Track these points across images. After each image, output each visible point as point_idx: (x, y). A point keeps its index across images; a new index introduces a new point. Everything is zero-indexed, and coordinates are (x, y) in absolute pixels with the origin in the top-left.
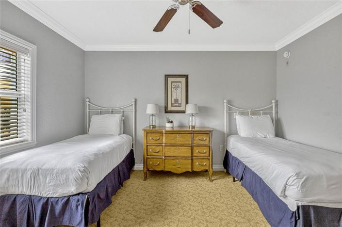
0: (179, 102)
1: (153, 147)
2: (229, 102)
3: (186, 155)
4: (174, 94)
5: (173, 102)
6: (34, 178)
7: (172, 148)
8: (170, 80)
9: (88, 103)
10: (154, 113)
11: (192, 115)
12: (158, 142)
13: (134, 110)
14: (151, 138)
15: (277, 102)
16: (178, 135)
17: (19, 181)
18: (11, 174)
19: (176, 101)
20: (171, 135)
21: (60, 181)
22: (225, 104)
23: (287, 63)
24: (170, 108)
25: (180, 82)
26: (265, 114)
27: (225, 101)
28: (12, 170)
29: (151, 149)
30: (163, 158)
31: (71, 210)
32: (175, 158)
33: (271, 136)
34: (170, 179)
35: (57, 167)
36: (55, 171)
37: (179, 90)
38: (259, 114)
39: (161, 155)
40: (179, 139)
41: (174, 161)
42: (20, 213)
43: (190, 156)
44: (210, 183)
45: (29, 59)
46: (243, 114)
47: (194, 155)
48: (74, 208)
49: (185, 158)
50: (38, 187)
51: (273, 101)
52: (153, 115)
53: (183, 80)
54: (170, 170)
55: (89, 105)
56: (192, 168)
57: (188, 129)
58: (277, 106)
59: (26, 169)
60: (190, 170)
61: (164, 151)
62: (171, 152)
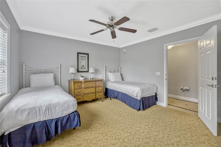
0: (85, 67)
1: (78, 90)
2: (105, 67)
3: (93, 92)
4: (82, 63)
5: (82, 67)
6: (48, 110)
7: (87, 89)
8: (80, 55)
9: (24, 66)
10: (73, 72)
11: (92, 73)
12: (80, 87)
13: (60, 71)
14: (76, 85)
15: (121, 67)
16: (89, 83)
17: (37, 114)
18: (31, 111)
19: (83, 66)
20: (86, 83)
21: (65, 108)
22: (104, 68)
23: (125, 53)
24: (80, 70)
25: (85, 57)
26: (117, 72)
27: (104, 67)
28: (30, 109)
29: (76, 91)
30: (83, 94)
31: (71, 121)
32: (88, 94)
33: (121, 80)
34: (87, 104)
35: (61, 101)
36: (61, 103)
37: (84, 61)
38: (115, 72)
39: (81, 93)
40: (90, 84)
41: (88, 95)
42: (40, 132)
43: (95, 91)
44: (102, 102)
45: (7, 34)
46: (110, 72)
47: (97, 91)
48: (72, 119)
49: (93, 93)
50: (51, 114)
51: (120, 67)
52: (73, 73)
53: (86, 56)
54: (86, 100)
55: (25, 67)
56: (96, 97)
57: (90, 80)
58: (121, 69)
59: (41, 106)
60: (95, 98)
61: (83, 91)
62: (86, 91)
